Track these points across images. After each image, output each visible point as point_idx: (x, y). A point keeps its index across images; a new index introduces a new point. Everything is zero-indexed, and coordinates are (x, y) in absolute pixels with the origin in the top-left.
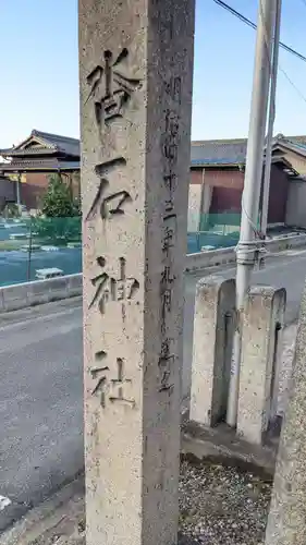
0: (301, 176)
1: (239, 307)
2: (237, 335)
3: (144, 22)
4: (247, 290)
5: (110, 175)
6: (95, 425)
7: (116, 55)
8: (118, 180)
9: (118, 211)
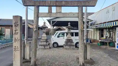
0: (30, 27)
1: (26, 44)
2: (25, 48)
3: (19, 20)
4: (26, 42)
5: (16, 31)
6: (14, 54)
7: (17, 22)
8: (17, 31)
9: (17, 34)
